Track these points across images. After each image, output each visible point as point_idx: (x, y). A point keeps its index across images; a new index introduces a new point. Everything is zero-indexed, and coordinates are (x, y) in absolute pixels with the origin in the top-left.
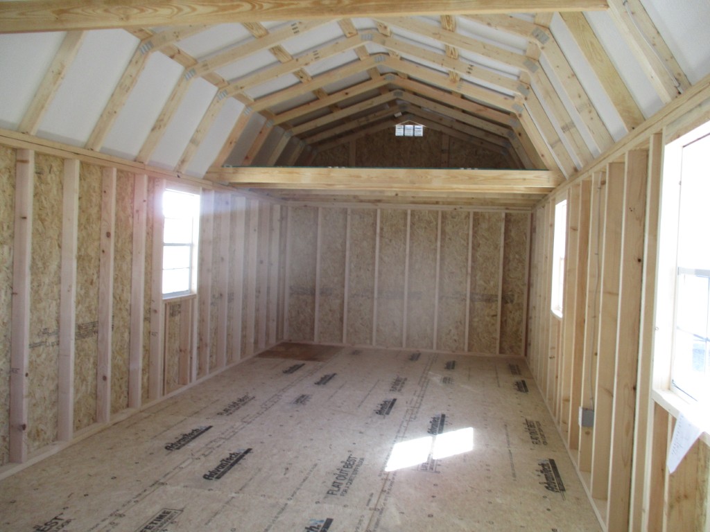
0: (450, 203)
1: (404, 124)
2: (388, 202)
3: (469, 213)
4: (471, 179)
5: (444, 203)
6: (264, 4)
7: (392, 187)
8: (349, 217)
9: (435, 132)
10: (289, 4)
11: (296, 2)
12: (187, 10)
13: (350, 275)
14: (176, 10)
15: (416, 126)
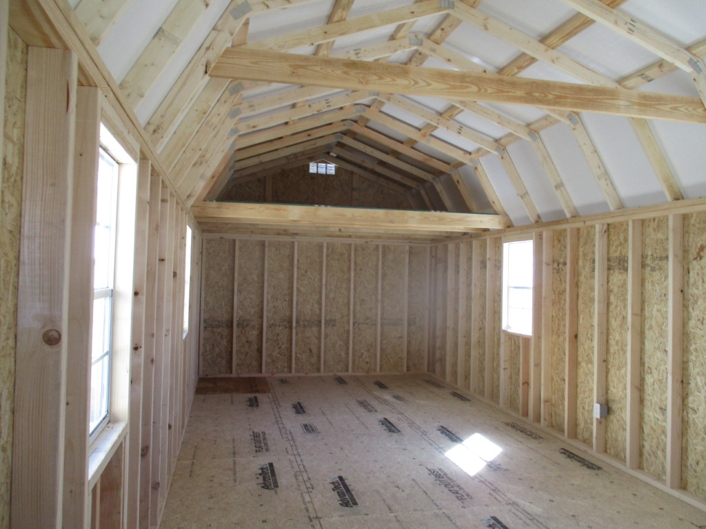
0: (361, 237)
1: (317, 163)
2: (305, 235)
3: (377, 247)
4: (441, 221)
5: (356, 237)
6: (488, 89)
7: (353, 224)
8: (267, 249)
9: (346, 171)
10: (507, 92)
11: (513, 91)
12: (422, 83)
13: (267, 306)
14: (412, 83)
15: (328, 165)
